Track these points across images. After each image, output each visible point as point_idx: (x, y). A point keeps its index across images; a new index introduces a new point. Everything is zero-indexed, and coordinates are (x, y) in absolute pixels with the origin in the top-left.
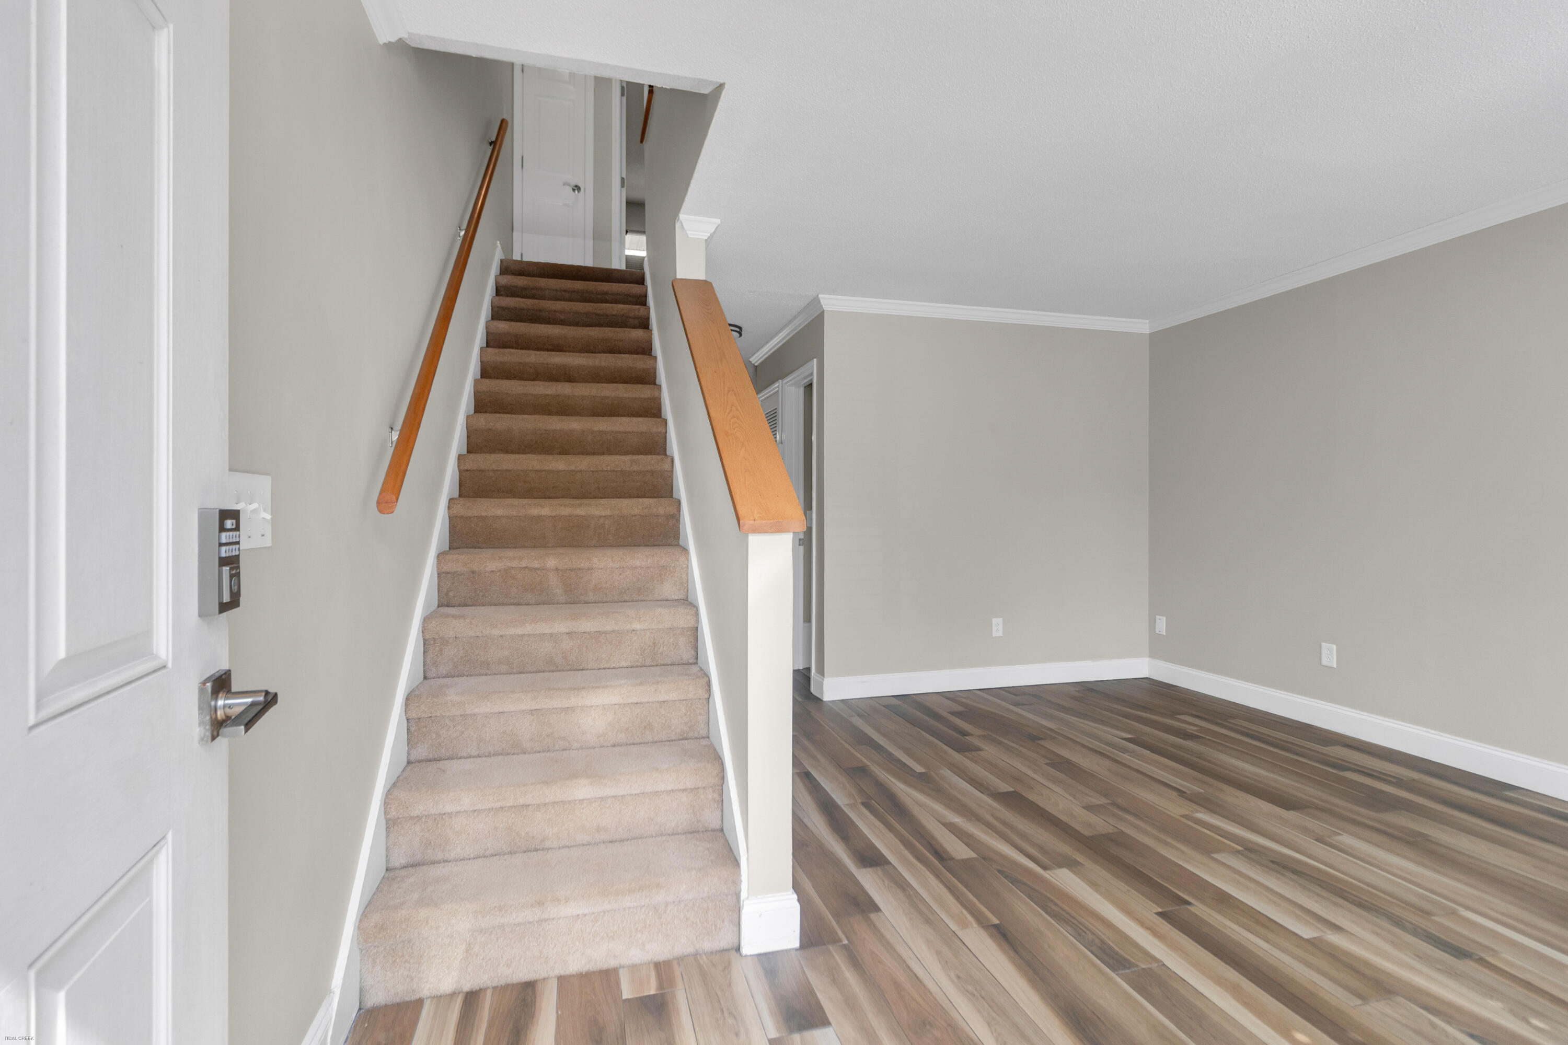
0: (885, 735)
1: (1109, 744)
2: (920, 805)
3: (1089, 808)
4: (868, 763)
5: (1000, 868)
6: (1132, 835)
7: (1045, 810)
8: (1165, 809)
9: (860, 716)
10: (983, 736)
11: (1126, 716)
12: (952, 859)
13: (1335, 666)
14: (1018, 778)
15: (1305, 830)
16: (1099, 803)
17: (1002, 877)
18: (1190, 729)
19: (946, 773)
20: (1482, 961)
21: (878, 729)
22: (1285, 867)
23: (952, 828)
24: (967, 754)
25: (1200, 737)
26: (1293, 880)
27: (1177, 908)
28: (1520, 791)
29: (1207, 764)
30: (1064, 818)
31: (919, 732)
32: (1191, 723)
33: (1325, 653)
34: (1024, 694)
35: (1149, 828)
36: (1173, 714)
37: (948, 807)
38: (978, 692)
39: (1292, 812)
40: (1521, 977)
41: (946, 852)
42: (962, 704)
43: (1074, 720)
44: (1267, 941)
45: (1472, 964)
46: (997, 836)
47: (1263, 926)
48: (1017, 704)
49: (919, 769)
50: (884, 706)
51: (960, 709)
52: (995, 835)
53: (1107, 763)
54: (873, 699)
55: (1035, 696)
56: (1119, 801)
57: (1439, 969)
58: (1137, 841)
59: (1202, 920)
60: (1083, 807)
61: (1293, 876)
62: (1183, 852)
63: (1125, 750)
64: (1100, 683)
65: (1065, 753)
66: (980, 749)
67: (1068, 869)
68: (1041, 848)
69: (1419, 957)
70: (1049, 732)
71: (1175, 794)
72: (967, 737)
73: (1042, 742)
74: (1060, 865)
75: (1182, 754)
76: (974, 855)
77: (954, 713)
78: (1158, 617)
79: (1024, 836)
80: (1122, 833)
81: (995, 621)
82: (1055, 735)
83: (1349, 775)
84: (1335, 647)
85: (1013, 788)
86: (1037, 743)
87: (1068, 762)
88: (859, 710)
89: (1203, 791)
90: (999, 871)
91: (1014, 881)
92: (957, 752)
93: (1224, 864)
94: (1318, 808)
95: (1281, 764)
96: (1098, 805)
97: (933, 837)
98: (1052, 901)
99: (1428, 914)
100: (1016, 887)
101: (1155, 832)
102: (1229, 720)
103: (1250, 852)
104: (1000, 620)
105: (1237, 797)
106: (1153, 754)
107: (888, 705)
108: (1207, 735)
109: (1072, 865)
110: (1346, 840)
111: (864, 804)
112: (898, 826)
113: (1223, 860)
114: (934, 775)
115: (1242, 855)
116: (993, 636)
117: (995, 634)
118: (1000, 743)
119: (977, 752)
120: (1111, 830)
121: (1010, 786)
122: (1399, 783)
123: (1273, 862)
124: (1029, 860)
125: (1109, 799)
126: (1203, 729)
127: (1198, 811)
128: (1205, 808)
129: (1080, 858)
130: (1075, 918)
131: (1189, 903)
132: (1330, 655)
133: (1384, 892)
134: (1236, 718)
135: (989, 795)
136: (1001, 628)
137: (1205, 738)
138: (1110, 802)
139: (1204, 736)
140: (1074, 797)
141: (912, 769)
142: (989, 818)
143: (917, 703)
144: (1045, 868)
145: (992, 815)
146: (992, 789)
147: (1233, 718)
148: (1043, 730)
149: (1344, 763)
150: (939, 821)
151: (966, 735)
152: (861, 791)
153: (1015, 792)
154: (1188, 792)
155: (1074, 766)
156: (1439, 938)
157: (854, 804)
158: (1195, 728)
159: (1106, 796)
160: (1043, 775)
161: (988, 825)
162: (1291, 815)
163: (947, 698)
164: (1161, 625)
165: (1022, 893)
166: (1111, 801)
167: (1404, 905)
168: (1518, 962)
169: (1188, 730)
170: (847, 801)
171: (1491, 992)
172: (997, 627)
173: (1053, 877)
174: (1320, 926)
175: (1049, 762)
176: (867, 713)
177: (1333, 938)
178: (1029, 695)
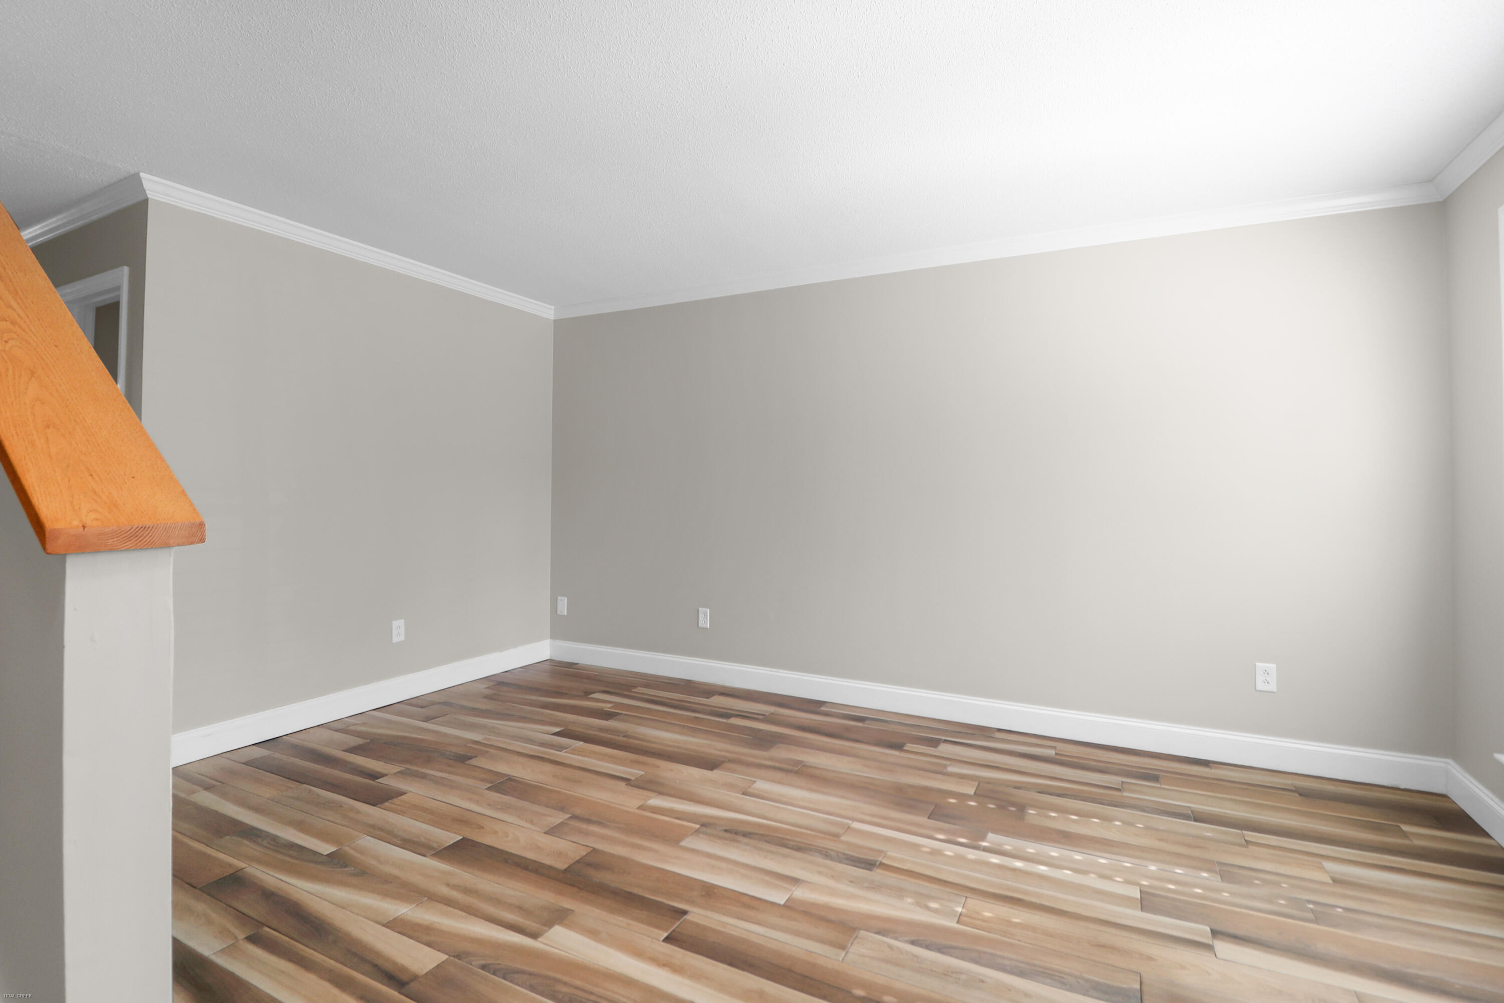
0: (257, 809)
1: (542, 744)
2: (342, 906)
3: (552, 831)
4: (241, 865)
5: (483, 962)
6: (606, 850)
7: (507, 853)
8: (620, 805)
9: (208, 788)
10: (399, 772)
11: (546, 706)
12: (415, 977)
13: (708, 627)
14: (460, 820)
15: (731, 787)
16: (559, 821)
17: (489, 975)
18: (607, 707)
19: (367, 842)
20: (883, 866)
21: (242, 803)
22: (736, 833)
23: (398, 926)
24: (387, 804)
25: (618, 714)
26: (747, 844)
27: (679, 923)
28: (827, 704)
29: (636, 742)
30: (531, 855)
31: (310, 791)
32: (605, 701)
33: (701, 616)
34: (433, 703)
35: (616, 835)
36: (587, 694)
37: (386, 894)
38: (376, 713)
39: (715, 771)
40: (905, 868)
41: (404, 969)
42: (358, 734)
43: (497, 724)
44: (759, 923)
45: (879, 871)
46: (464, 914)
47: (752, 908)
48: (427, 719)
49: (326, 849)
50: (245, 764)
51: (360, 741)
52: (460, 913)
53: (549, 768)
54: (223, 755)
55: (445, 703)
56: (578, 811)
57: (867, 887)
58: (612, 855)
59: (705, 928)
60: (545, 833)
61: (746, 840)
62: (656, 851)
63: (560, 748)
64: (506, 674)
65: (503, 768)
66: (403, 793)
67: (558, 924)
68: (520, 909)
69: (853, 882)
70: (476, 746)
71: (623, 784)
72: (378, 780)
73: (473, 762)
74: (550, 924)
75: (609, 736)
76: (444, 957)
77: (352, 750)
78: (559, 598)
79: (497, 901)
80: (594, 850)
81: (395, 624)
82: (484, 749)
83: (734, 721)
84: (708, 610)
85: (460, 835)
86: (469, 764)
87: (510, 779)
88: (207, 779)
89: (644, 773)
90: (483, 967)
91: (507, 974)
92: (374, 805)
93: (693, 851)
94: (731, 761)
95: (689, 725)
96: (559, 824)
97: (378, 954)
98: (558, 981)
99: (836, 836)
100: (511, 982)
101: (623, 837)
102: (633, 690)
103: (706, 826)
104: (401, 622)
105: (671, 770)
106: (587, 745)
107: (247, 762)
108: (622, 710)
109: (559, 917)
110: (761, 785)
111: (252, 939)
112: (318, 957)
113: (692, 846)
114: (352, 852)
115: (703, 833)
116: (393, 642)
117: (395, 639)
118: (424, 777)
119: (399, 798)
120: (583, 852)
121: (455, 833)
122: (767, 719)
123: (726, 831)
124: (512, 933)
125: (567, 813)
126: (617, 705)
127: (650, 798)
128: (654, 791)
129: (566, 903)
130: (591, 993)
131: (685, 912)
132: (705, 619)
133: (807, 828)
134: (637, 687)
135: (433, 855)
136: (402, 631)
137: (622, 714)
138: (570, 816)
139: (620, 712)
140: (532, 822)
141: (315, 853)
142: (445, 891)
143: (294, 747)
144: (534, 936)
145: (448, 885)
146: (435, 845)
147: (635, 687)
148: (470, 745)
149: (725, 711)
150: (379, 923)
151: (378, 778)
152: (242, 918)
153: (464, 840)
154: (633, 778)
155: (517, 781)
156: (853, 856)
157: (233, 945)
158: (610, 705)
159: (562, 809)
160: (489, 805)
161: (449, 902)
162: (715, 774)
163: (336, 731)
164: (563, 605)
165: (522, 987)
166: (570, 814)
167: (823, 835)
168: (898, 855)
169: (605, 709)
170: (218, 945)
171: (900, 892)
172: (398, 630)
173: (549, 945)
174: (786, 885)
175: (490, 785)
176: (220, 782)
177: (800, 893)
178: (439, 703)
